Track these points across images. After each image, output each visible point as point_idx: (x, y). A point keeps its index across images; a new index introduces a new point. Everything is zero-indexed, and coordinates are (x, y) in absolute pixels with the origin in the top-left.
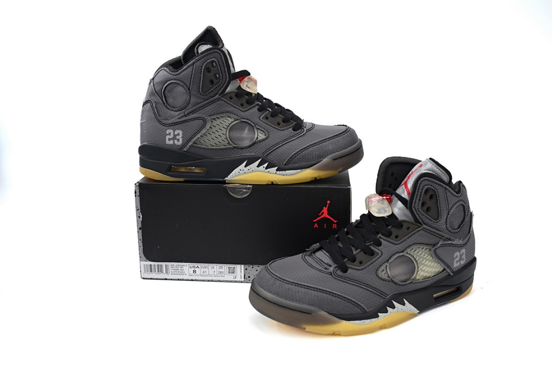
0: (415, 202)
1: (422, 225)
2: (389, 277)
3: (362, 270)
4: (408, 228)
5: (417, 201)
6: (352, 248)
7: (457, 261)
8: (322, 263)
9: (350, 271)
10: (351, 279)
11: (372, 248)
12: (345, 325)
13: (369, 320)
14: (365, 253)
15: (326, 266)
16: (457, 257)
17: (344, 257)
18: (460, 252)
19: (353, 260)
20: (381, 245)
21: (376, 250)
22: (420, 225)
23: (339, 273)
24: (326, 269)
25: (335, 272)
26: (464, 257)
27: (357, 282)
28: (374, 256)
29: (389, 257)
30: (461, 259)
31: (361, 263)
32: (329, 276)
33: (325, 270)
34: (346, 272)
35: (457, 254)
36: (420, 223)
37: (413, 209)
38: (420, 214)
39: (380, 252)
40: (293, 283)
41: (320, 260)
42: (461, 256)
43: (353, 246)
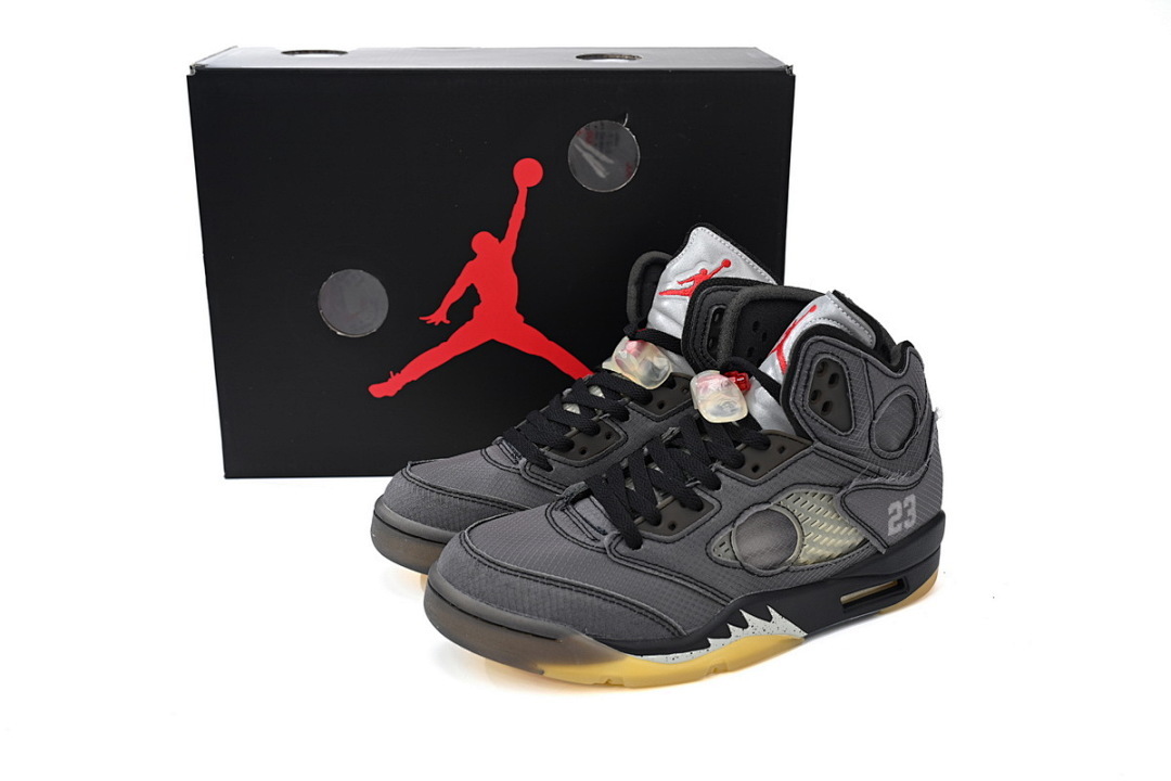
0: (795, 392)
1: (813, 441)
2: (736, 559)
3: (673, 542)
4: (782, 450)
5: (801, 389)
6: (656, 493)
7: (896, 523)
8: (587, 525)
9: (646, 544)
10: (648, 564)
11: (700, 493)
12: (632, 664)
13: (688, 653)
14: (683, 505)
15: (595, 534)
16: (895, 512)
17: (634, 513)
18: (902, 502)
19: (656, 520)
20: (718, 488)
21: (707, 498)
22: (809, 442)
23: (623, 548)
24: (595, 539)
25: (612, 547)
26: (912, 512)
27: (663, 570)
28: (702, 512)
29: (737, 513)
30: (905, 517)
31: (673, 526)
32: (601, 556)
33: (593, 543)
34: (639, 547)
35: (897, 505)
36: (810, 439)
37: (792, 406)
38: (808, 419)
39: (715, 503)
40: (516, 571)
41: (584, 519)
42: (905, 511)
43: (659, 490)
